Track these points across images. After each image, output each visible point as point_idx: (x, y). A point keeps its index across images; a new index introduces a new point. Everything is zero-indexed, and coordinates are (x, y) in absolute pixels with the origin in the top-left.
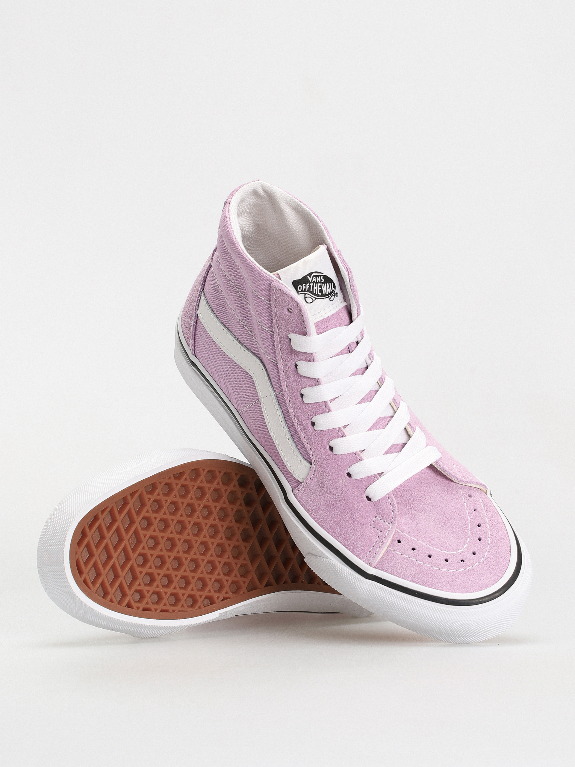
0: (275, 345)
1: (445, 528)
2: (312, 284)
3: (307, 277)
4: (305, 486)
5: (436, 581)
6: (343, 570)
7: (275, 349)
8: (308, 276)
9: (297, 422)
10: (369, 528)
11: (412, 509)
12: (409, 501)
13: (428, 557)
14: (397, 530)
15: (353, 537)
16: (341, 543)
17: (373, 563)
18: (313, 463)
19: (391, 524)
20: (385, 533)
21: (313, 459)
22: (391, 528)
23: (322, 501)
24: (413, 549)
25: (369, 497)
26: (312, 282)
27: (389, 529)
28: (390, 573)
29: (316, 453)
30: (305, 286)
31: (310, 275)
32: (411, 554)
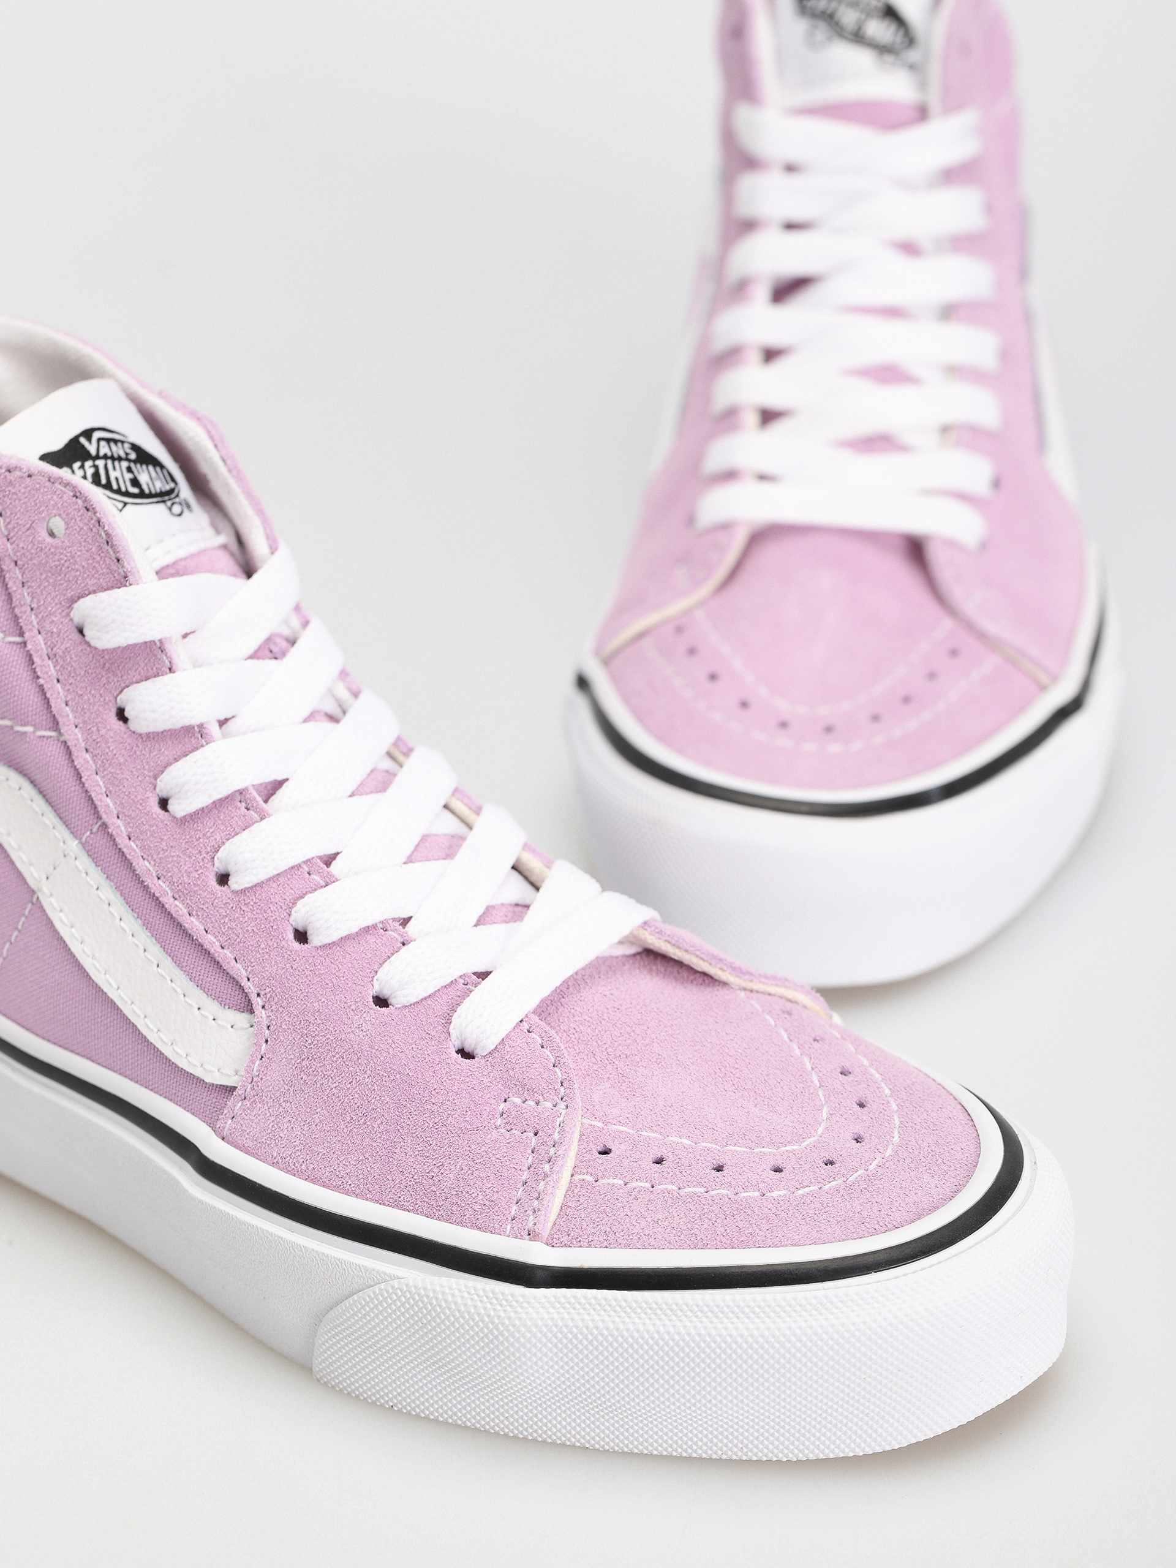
0: (37, 669)
1: (740, 1095)
2: (100, 463)
3: (79, 443)
4: (248, 1090)
5: (764, 1227)
6: (447, 1291)
7: (41, 681)
8: (83, 440)
9: (169, 892)
10: (494, 1135)
11: (616, 1062)
12: (599, 1042)
13: (714, 1171)
14: (586, 1121)
15: (451, 1176)
16: (416, 1211)
17: (539, 1228)
18: (257, 1002)
19: (562, 1105)
20: (550, 1132)
21: (251, 988)
22: (567, 1114)
23: (318, 1110)
24: (659, 1161)
25: (466, 1050)
26: (97, 457)
27: (559, 1120)
28: (605, 1244)
29: (256, 967)
30: (80, 468)
31: (88, 434)
32: (656, 1175)
